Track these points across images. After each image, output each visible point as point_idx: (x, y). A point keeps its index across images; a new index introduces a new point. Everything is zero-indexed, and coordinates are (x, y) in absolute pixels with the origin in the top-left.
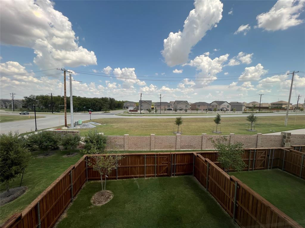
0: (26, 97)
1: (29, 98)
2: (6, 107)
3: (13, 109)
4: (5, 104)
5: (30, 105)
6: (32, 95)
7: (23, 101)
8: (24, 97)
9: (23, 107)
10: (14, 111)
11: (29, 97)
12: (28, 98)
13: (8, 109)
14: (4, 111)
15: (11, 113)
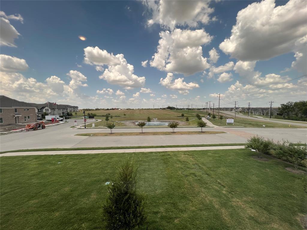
0: (283, 105)
1: (286, 106)
2: (263, 114)
3: (269, 117)
4: (263, 111)
5: (286, 112)
6: (289, 102)
7: (279, 108)
8: (281, 105)
9: (277, 114)
10: (270, 118)
11: (286, 104)
12: (284, 106)
13: (264, 116)
14: (262, 118)
15: (268, 120)
